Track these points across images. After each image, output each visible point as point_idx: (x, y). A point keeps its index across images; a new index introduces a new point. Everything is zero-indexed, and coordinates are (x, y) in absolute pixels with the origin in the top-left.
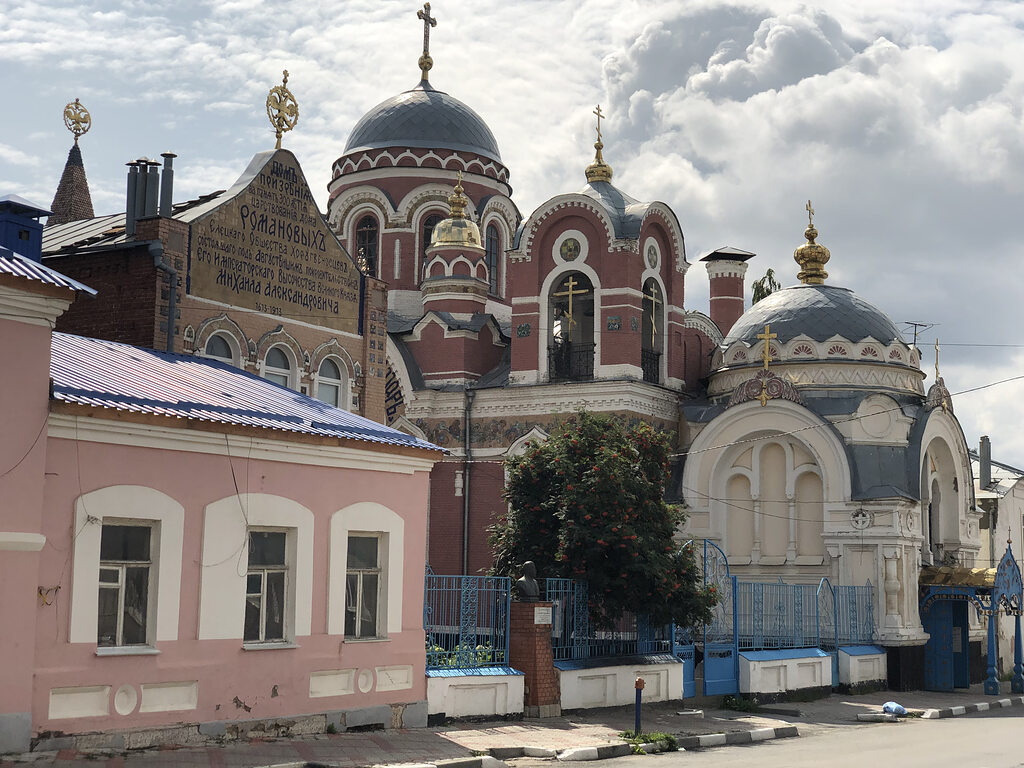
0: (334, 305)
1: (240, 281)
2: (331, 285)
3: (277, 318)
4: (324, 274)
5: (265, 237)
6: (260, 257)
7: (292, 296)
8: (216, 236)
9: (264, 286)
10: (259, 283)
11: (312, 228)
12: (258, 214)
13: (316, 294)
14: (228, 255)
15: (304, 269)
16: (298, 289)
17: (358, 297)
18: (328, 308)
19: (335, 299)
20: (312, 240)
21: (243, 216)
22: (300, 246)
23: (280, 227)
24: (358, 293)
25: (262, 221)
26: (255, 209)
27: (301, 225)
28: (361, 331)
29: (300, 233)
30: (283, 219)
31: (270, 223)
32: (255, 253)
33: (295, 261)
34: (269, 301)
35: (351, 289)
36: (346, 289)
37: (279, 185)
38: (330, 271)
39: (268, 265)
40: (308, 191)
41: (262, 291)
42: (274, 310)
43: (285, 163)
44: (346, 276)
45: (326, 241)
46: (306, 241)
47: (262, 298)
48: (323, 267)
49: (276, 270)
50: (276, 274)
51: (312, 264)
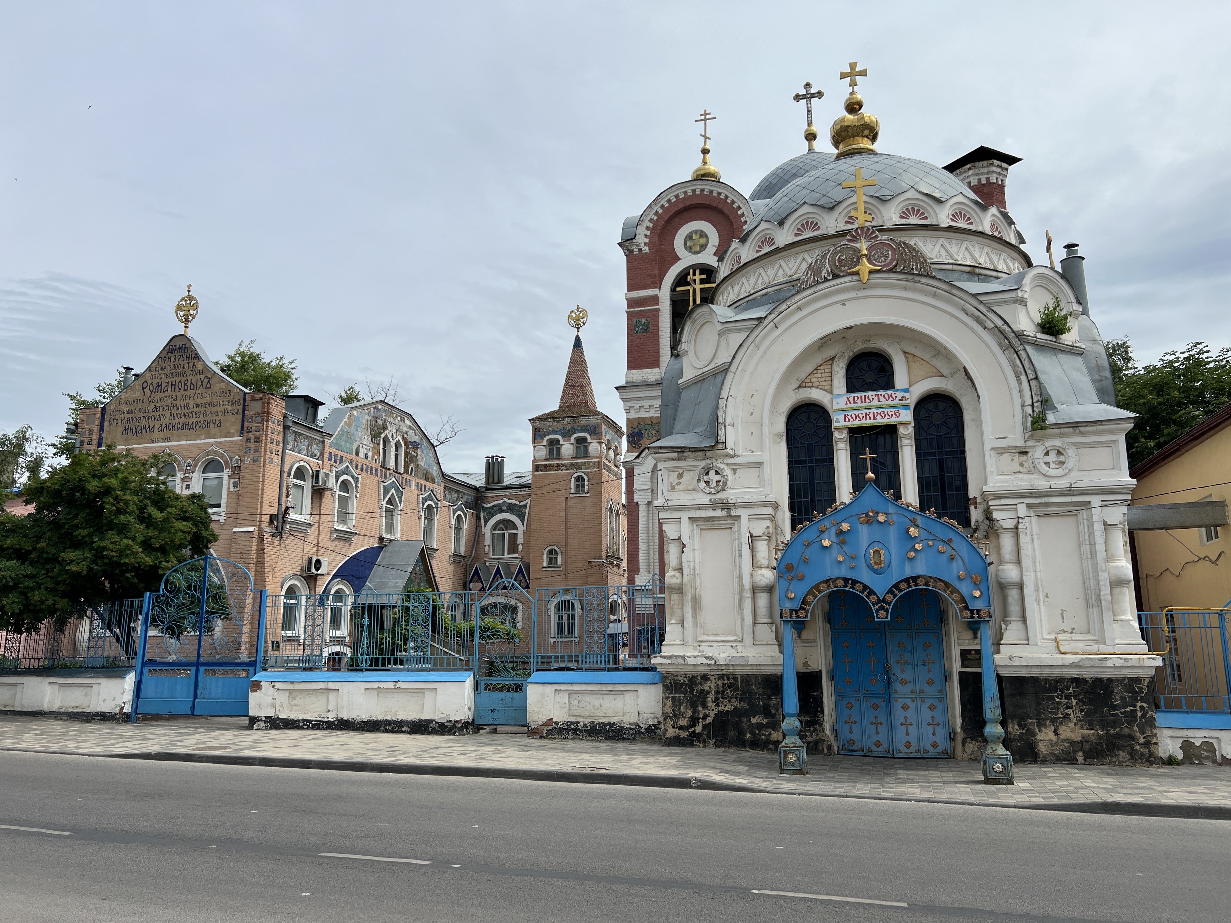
0: (217, 422)
1: (139, 428)
2: (215, 409)
3: (167, 444)
4: (207, 405)
5: (160, 395)
6: (156, 409)
7: (179, 426)
8: (123, 407)
9: (157, 427)
10: (154, 426)
11: (199, 376)
12: (155, 382)
13: (201, 419)
14: (129, 416)
15: (191, 406)
16: (186, 420)
17: (241, 411)
18: (212, 425)
19: (221, 417)
20: (199, 383)
21: (143, 388)
22: (189, 392)
23: (172, 385)
24: (240, 408)
25: (158, 386)
26: (153, 381)
27: (189, 378)
28: (241, 434)
29: (189, 384)
30: (174, 379)
31: (164, 385)
32: (152, 407)
33: (182, 403)
34: (161, 435)
35: (234, 407)
36: (230, 408)
37: (173, 359)
38: (215, 400)
39: (161, 412)
40: (197, 354)
41: (156, 431)
42: (164, 440)
43: (179, 343)
44: (230, 399)
45: (212, 381)
46: (193, 387)
47: (156, 434)
48: (208, 400)
49: (167, 414)
50: (168, 416)
51: (199, 400)
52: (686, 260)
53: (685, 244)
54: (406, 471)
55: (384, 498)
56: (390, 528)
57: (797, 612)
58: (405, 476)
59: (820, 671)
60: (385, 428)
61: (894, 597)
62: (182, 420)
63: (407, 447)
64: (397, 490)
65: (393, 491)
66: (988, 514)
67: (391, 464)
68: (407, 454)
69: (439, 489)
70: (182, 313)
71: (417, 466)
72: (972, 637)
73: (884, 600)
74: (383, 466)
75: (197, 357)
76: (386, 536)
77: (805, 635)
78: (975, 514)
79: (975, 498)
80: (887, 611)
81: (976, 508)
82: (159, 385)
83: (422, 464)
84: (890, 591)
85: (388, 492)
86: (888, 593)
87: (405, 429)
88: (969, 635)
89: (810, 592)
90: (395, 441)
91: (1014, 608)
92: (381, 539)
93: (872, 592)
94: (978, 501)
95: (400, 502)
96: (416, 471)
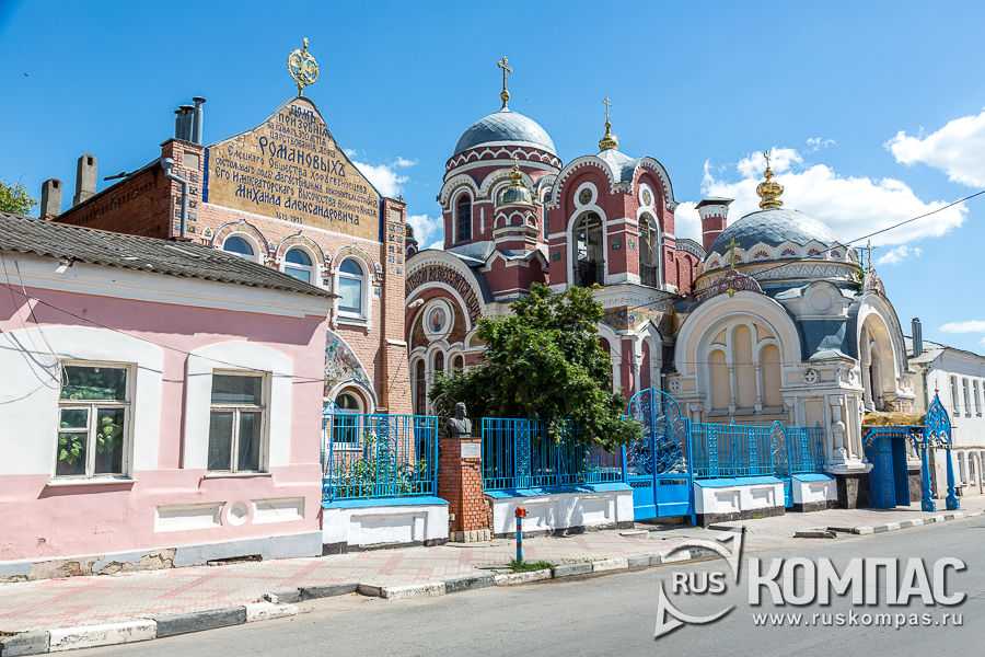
0: (355, 218)
1: (259, 195)
2: (352, 203)
3: (299, 225)
4: (344, 194)
5: (284, 162)
6: (280, 177)
7: (312, 209)
8: (235, 159)
9: (283, 201)
10: (279, 198)
11: (331, 158)
12: (277, 143)
13: (336, 208)
14: (246, 174)
15: (324, 189)
16: (318, 204)
17: (378, 214)
18: (349, 219)
19: (356, 213)
20: (332, 167)
21: (261, 144)
22: (320, 172)
23: (299, 156)
24: (377, 210)
25: (281, 150)
26: (272, 140)
27: (320, 155)
28: (380, 239)
29: (319, 161)
30: (301, 149)
31: (289, 152)
32: (274, 174)
33: (313, 182)
34: (290, 212)
35: (370, 207)
36: (366, 207)
37: (298, 123)
39: (287, 184)
41: (282, 204)
42: (294, 219)
43: (304, 108)
44: (366, 197)
45: (346, 170)
46: (326, 168)
47: (282, 209)
48: (341, 188)
49: (296, 188)
50: (296, 191)
51: (332, 186)
62: (315, 202)
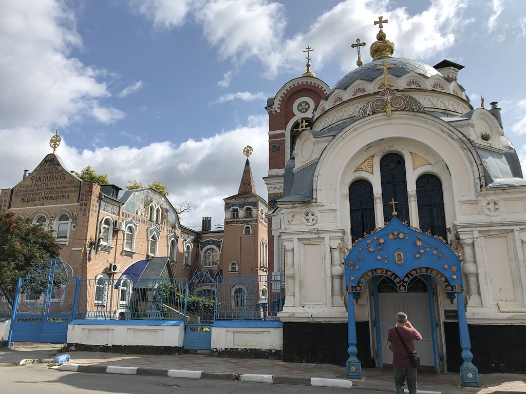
1: (29, 199)
2: (66, 190)
3: (42, 207)
4: (63, 187)
6: (38, 190)
7: (49, 198)
10: (36, 198)
11: (59, 174)
13: (59, 194)
14: (25, 193)
15: (55, 188)
16: (52, 195)
17: (78, 191)
18: (64, 197)
19: (68, 193)
20: (59, 177)
21: (32, 180)
22: (54, 181)
23: (46, 178)
24: (78, 189)
26: (37, 176)
27: (54, 175)
28: (78, 202)
29: (54, 177)
30: (46, 175)
31: (42, 178)
32: (36, 188)
33: (50, 187)
34: (40, 202)
35: (75, 189)
36: (74, 189)
37: (47, 166)
38: (66, 185)
39: (40, 191)
40: (59, 163)
41: (37, 200)
42: (41, 205)
43: (50, 158)
44: (73, 184)
45: (65, 176)
46: (56, 179)
47: (37, 202)
48: (63, 185)
49: (43, 192)
50: (43, 193)
51: (59, 185)
52: (298, 116)
53: (298, 108)
54: (162, 223)
55: (150, 236)
56: (153, 251)
57: (355, 287)
58: (161, 225)
59: (368, 321)
60: (152, 202)
61: (409, 279)
62: (50, 195)
63: (163, 211)
64: (157, 232)
65: (155, 232)
66: (457, 237)
67: (154, 219)
68: (162, 214)
69: (178, 232)
70: (53, 144)
71: (168, 221)
72: (450, 303)
73: (403, 281)
74: (151, 220)
75: (59, 164)
76: (151, 255)
77: (360, 301)
78: (450, 237)
79: (450, 228)
80: (405, 287)
81: (450, 233)
82: (40, 178)
83: (170, 220)
84: (407, 276)
85: (152, 233)
86: (405, 277)
87: (162, 202)
88: (448, 301)
89: (362, 277)
90: (157, 208)
91: (473, 287)
92: (148, 256)
93: (396, 276)
94: (451, 230)
95: (158, 237)
96: (167, 223)
